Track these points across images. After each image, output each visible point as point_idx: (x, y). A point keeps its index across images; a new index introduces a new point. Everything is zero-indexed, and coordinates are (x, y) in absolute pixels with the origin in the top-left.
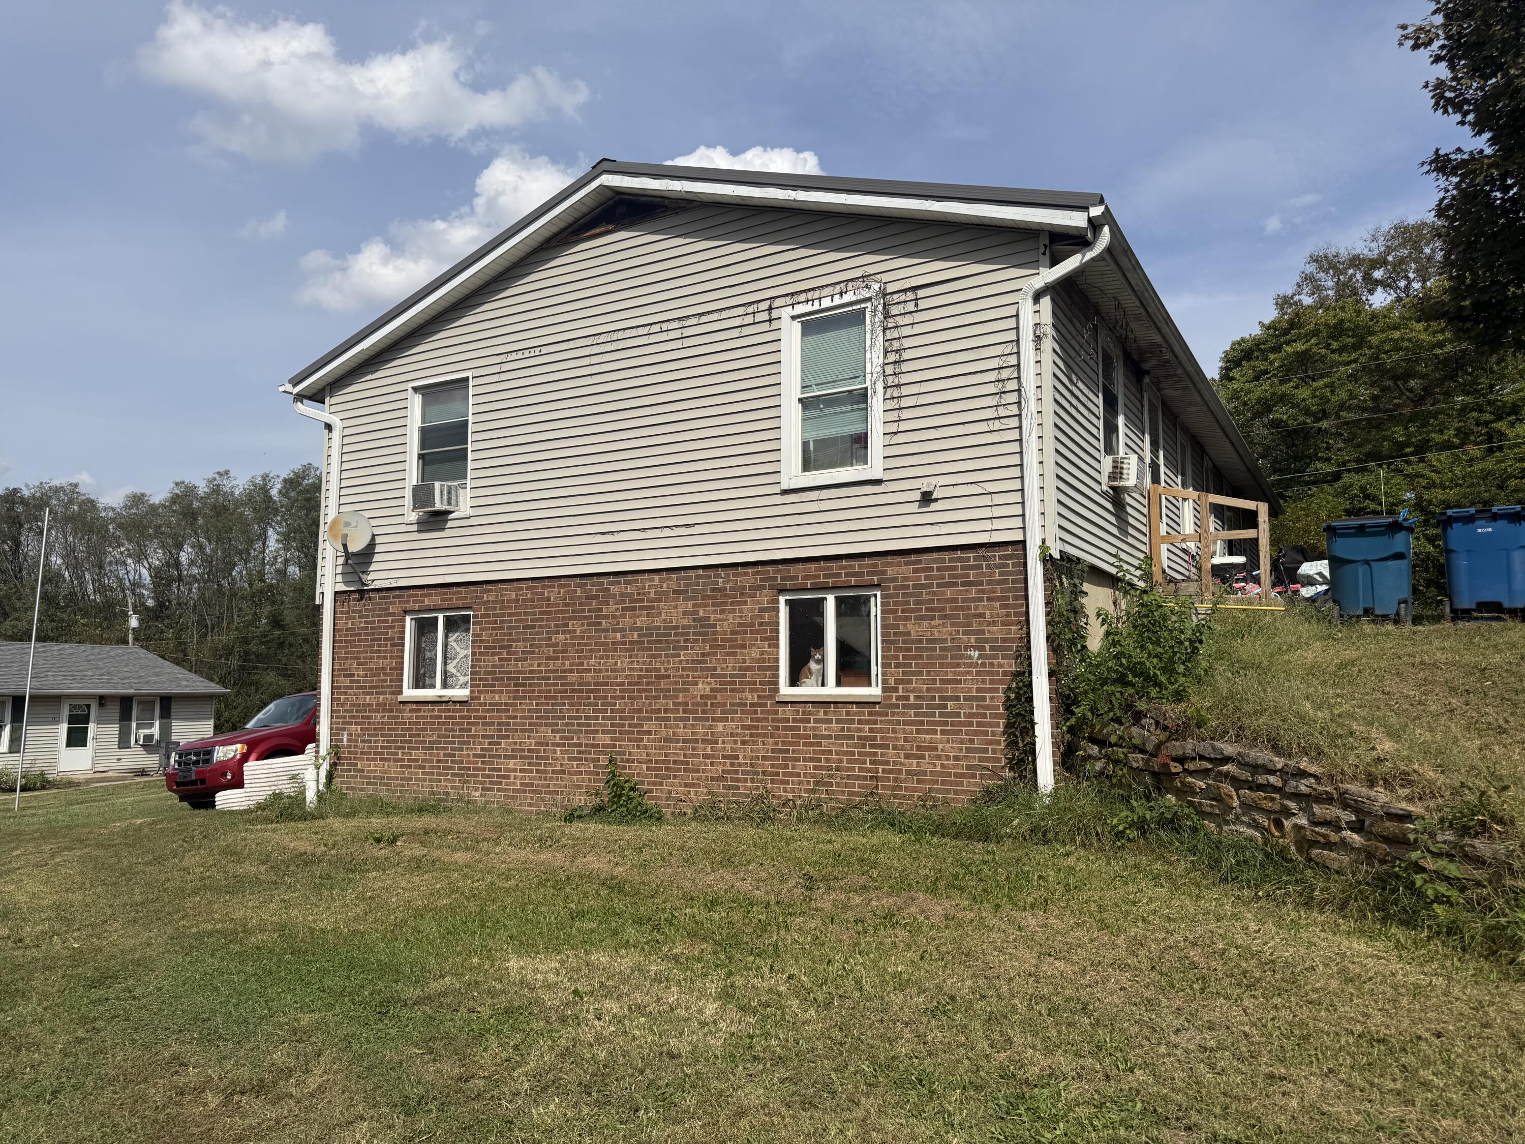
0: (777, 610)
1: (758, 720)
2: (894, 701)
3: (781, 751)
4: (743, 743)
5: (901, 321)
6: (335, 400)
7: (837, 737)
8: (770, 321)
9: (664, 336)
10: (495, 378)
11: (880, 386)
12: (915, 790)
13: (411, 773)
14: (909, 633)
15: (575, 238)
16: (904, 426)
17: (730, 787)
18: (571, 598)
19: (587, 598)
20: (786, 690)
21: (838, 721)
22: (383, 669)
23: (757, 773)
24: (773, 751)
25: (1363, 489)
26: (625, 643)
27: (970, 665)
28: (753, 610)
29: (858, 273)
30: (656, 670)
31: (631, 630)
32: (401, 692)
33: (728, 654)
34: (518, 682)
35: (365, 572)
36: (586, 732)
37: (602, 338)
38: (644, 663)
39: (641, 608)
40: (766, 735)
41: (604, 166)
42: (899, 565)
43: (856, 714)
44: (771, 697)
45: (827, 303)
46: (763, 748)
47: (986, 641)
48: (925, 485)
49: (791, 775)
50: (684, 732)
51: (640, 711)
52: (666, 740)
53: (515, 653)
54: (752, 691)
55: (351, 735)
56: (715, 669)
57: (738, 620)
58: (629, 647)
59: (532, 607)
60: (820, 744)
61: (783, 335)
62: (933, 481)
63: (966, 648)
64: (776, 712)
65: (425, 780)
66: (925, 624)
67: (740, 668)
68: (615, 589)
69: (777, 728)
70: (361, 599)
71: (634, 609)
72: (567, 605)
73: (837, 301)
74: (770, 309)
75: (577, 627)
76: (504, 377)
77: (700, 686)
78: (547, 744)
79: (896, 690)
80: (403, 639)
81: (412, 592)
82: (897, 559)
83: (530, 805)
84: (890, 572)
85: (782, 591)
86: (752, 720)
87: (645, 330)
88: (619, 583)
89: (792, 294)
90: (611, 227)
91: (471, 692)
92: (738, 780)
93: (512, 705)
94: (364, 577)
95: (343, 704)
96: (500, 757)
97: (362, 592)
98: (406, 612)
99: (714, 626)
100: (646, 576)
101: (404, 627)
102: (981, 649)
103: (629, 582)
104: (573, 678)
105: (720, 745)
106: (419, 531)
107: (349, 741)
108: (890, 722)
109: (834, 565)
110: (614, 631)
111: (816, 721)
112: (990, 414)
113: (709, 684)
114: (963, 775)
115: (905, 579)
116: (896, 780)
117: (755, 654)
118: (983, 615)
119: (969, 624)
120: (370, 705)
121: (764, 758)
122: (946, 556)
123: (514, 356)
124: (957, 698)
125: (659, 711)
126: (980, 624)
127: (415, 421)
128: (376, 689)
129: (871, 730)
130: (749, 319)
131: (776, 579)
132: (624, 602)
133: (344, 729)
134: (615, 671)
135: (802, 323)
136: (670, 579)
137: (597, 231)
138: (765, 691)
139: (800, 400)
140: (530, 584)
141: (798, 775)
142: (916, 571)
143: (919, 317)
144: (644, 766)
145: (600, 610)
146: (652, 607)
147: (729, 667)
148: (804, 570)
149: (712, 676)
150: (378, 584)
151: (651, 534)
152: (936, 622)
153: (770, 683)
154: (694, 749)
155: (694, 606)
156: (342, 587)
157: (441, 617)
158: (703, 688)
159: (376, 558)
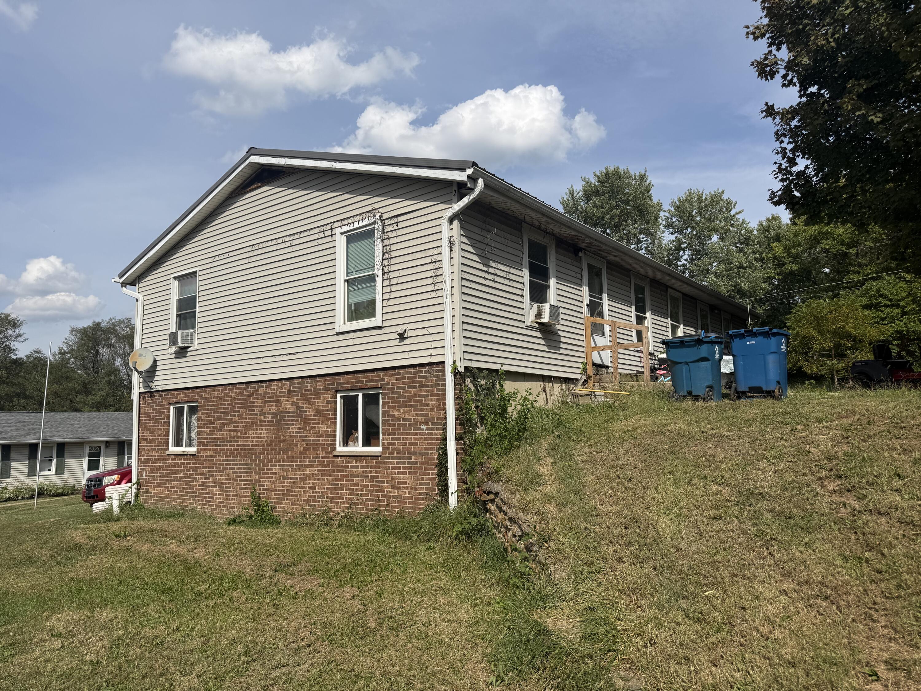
0: (335, 402)
1: (325, 466)
2: (387, 455)
3: (335, 485)
4: (318, 479)
5: (391, 235)
6: (141, 285)
7: (361, 476)
8: (331, 235)
9: (284, 245)
10: (208, 271)
11: (380, 273)
12: (396, 507)
13: (172, 494)
14: (394, 416)
15: (244, 191)
16: (393, 295)
17: (312, 506)
18: (242, 396)
19: (249, 395)
20: (340, 449)
21: (362, 467)
22: (160, 436)
23: (324, 497)
24: (332, 484)
25: (878, 291)
26: (265, 422)
27: (422, 434)
28: (324, 402)
29: (369, 208)
30: (280, 437)
31: (268, 414)
32: (168, 449)
33: (312, 428)
34: (218, 444)
35: (152, 382)
36: (247, 473)
37: (257, 247)
38: (274, 433)
39: (273, 401)
40: (328, 475)
41: (252, 151)
42: (390, 376)
43: (370, 463)
44: (331, 453)
45: (356, 225)
46: (327, 482)
47: (429, 420)
48: (400, 330)
49: (339, 498)
50: (291, 474)
51: (271, 461)
52: (283, 478)
53: (216, 427)
54: (323, 449)
55: (146, 472)
56: (306, 436)
57: (317, 408)
58: (266, 424)
59: (224, 401)
60: (353, 481)
61: (337, 244)
62: (404, 327)
63: (420, 424)
64: (333, 462)
65: (177, 499)
66: (402, 410)
67: (317, 436)
68: (261, 390)
69: (333, 471)
70: (151, 396)
71: (269, 402)
72: (239, 400)
73: (361, 224)
74: (331, 229)
75: (243, 412)
76: (213, 270)
77: (299, 447)
78: (230, 480)
79: (388, 448)
80: (169, 419)
81: (172, 392)
82: (389, 372)
83: (223, 514)
84: (387, 380)
85: (337, 391)
86: (323, 466)
87: (274, 242)
88: (262, 387)
89: (342, 220)
90: (260, 184)
91: (198, 449)
92: (315, 501)
93: (215, 457)
94: (151, 384)
95: (143, 455)
96: (209, 486)
97: (151, 393)
98: (170, 404)
99: (306, 411)
100: (275, 383)
101: (169, 412)
102: (427, 424)
103: (267, 386)
104: (241, 442)
105: (307, 481)
106: (175, 358)
107: (146, 476)
108: (385, 467)
109: (361, 376)
110: (260, 414)
111: (352, 467)
112: (431, 288)
113: (303, 445)
114: (417, 499)
115: (393, 384)
116: (388, 501)
117: (324, 428)
118: (427, 405)
119: (422, 410)
120: (154, 456)
121: (328, 488)
122: (412, 370)
123: (217, 258)
124: (415, 454)
125: (280, 461)
126: (427, 410)
127: (175, 296)
128: (156, 447)
129: (377, 472)
130: (322, 235)
131: (334, 384)
132: (265, 398)
133: (143, 469)
134: (260, 437)
135: (347, 237)
136: (286, 385)
137: (253, 187)
138: (328, 449)
139: (346, 281)
140: (223, 387)
141: (343, 498)
142: (398, 379)
143: (399, 232)
144: (273, 493)
145: (254, 403)
146: (277, 401)
147: (312, 435)
148: (348, 379)
149: (305, 441)
150: (160, 388)
151: (278, 358)
152: (406, 409)
153: (331, 445)
154: (295, 483)
155: (297, 400)
156: (142, 390)
157: (185, 406)
158: (300, 448)
159: (158, 373)
